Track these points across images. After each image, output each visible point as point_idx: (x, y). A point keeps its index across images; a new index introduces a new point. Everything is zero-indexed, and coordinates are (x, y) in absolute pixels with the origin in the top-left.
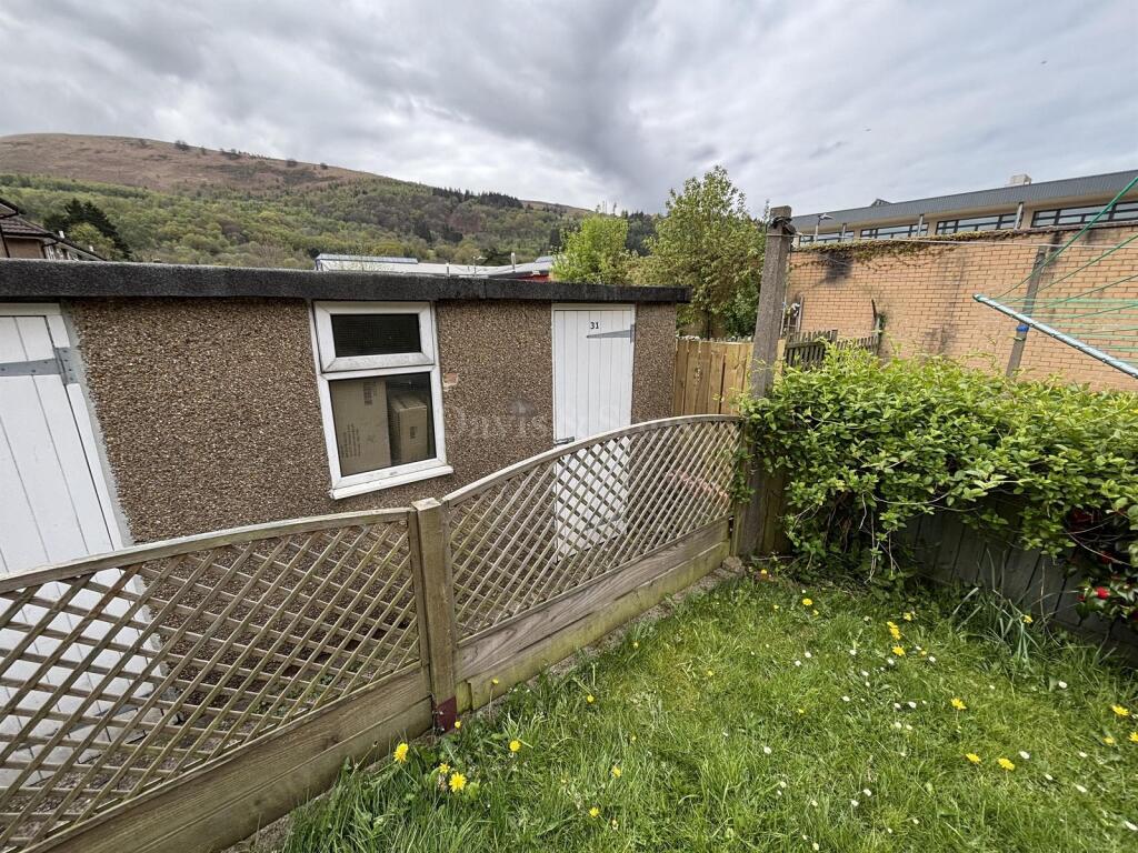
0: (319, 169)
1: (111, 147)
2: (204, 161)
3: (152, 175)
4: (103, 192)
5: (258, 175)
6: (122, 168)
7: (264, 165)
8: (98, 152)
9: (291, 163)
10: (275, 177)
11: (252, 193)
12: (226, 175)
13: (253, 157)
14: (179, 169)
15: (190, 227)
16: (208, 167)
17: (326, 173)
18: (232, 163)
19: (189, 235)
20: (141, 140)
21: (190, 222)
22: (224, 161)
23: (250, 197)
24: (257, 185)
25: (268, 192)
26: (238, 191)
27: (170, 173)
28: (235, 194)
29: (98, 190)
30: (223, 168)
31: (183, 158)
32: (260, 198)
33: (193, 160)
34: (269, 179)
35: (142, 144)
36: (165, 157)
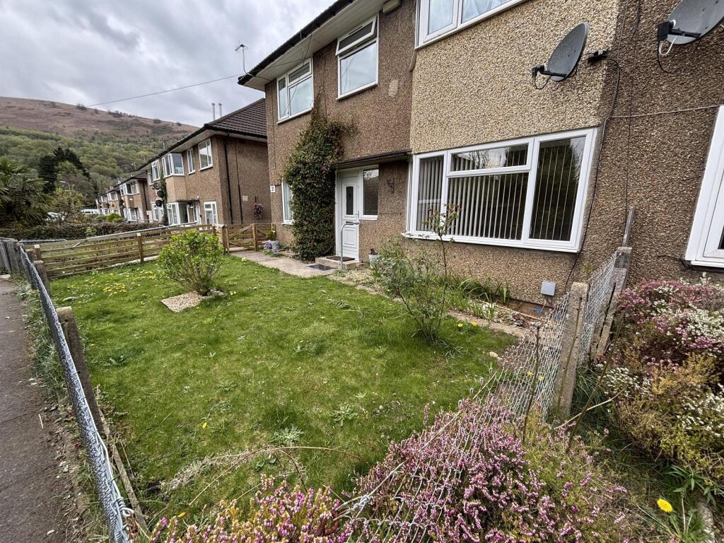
0: (176, 126)
1: (31, 107)
2: (96, 117)
3: (60, 126)
4: (28, 136)
5: (134, 128)
6: (38, 120)
7: (138, 122)
8: (21, 109)
9: (157, 121)
10: (145, 129)
11: (130, 139)
12: (112, 127)
13: (130, 116)
14: (79, 122)
15: (96, 161)
16: (99, 121)
17: (180, 129)
18: (117, 120)
19: (96, 166)
20: (52, 103)
21: (96, 157)
22: (111, 118)
23: (128, 141)
24: (134, 134)
25: (141, 139)
26: (121, 137)
27: (73, 124)
28: (118, 139)
29: (24, 135)
30: (109, 123)
31: (82, 115)
32: (136, 142)
33: (88, 116)
34: (142, 131)
35: (53, 105)
36: (69, 114)
